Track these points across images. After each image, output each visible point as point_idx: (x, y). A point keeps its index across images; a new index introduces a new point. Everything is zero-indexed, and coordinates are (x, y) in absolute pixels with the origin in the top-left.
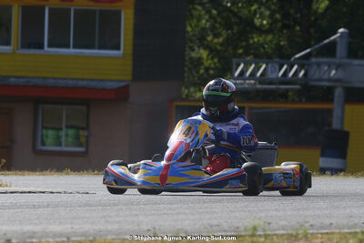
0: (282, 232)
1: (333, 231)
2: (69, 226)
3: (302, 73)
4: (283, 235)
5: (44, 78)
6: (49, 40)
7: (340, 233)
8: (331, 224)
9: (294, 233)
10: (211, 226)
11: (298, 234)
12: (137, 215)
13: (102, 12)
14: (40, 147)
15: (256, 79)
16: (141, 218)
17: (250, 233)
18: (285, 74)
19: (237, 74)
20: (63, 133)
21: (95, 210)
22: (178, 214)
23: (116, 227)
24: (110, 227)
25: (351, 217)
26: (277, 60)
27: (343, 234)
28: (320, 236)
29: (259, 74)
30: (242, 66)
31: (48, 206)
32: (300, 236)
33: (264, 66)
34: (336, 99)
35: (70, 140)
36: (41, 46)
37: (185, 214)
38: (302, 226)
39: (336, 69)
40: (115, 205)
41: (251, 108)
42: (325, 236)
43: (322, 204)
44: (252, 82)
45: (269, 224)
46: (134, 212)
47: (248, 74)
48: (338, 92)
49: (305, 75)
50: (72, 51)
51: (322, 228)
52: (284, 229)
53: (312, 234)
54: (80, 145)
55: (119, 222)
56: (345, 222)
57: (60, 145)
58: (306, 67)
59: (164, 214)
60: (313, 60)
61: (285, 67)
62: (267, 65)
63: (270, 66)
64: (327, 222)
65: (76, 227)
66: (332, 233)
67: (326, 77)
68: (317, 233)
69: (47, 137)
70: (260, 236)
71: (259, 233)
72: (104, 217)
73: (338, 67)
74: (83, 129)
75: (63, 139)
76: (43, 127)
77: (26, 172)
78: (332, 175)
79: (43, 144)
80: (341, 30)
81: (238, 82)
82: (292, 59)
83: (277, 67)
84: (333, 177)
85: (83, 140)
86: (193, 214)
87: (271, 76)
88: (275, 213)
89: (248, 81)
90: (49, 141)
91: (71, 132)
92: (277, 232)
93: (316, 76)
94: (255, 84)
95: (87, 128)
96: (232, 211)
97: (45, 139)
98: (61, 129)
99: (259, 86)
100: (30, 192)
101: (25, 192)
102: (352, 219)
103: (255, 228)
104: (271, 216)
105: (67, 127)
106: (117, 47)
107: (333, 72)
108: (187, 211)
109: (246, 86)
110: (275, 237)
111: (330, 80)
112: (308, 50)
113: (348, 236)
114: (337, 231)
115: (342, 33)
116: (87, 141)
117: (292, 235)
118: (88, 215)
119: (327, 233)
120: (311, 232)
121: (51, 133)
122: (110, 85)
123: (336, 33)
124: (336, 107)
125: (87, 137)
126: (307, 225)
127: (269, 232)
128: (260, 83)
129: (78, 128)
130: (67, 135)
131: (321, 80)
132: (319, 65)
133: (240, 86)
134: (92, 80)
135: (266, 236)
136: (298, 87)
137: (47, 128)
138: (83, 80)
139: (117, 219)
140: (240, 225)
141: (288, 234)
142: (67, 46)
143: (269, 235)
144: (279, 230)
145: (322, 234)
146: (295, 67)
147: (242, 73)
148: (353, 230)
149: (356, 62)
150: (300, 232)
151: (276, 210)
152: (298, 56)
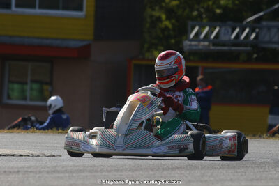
3: (253, 36)
5: (11, 36)
14: (6, 101)
15: (210, 41)
18: (238, 36)
19: (192, 35)
20: (28, 87)
26: (230, 23)
29: (213, 36)
30: (197, 28)
33: (217, 29)
35: (35, 93)
36: (8, 6)
41: (204, 68)
44: (206, 43)
47: (202, 36)
49: (256, 38)
50: (37, 11)
57: (25, 99)
58: (257, 30)
60: (264, 23)
61: (237, 30)
62: (220, 27)
63: (223, 29)
69: (13, 90)
74: (47, 83)
75: (28, 94)
76: (10, 81)
79: (9, 97)
81: (193, 43)
82: (244, 23)
83: (230, 30)
85: (47, 94)
87: (223, 38)
89: (202, 43)
90: (15, 94)
91: (35, 86)
93: (267, 39)
94: (209, 45)
95: (50, 83)
97: (11, 93)
98: (25, 83)
99: (212, 48)
105: (33, 81)
106: (80, 9)
109: (200, 47)
112: (261, 14)
121: (16, 86)
122: (72, 44)
128: (214, 45)
129: (41, 83)
130: (32, 89)
131: (270, 42)
132: (269, 28)
133: (194, 48)
136: (249, 48)
137: (13, 82)
138: (47, 38)
142: (33, 6)
146: (247, 30)
147: (197, 34)
152: (249, 20)
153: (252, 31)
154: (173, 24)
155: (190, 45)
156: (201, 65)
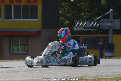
0: (91, 78)
1: (108, 77)
2: (20, 78)
3: (98, 25)
4: (91, 79)
5: (13, 29)
6: (14, 16)
7: (110, 78)
8: (108, 75)
9: (95, 78)
10: (68, 77)
11: (96, 79)
12: (43, 74)
13: (31, 6)
14: (12, 52)
15: (83, 27)
16: (44, 75)
17: (80, 79)
18: (93, 25)
19: (76, 25)
20: (19, 47)
21: (29, 73)
22: (56, 73)
23: (36, 78)
24: (34, 78)
25: (114, 72)
26: (90, 20)
27: (111, 78)
28: (104, 79)
29: (84, 25)
30: (78, 23)
31: (14, 72)
32: (97, 79)
33: (85, 23)
34: (110, 33)
35: (22, 49)
36: (11, 18)
37: (59, 73)
38: (98, 76)
39: (110, 23)
40: (36, 71)
41: (82, 37)
42: (105, 79)
43: (105, 68)
44: (82, 28)
45: (87, 76)
46: (42, 73)
47: (80, 25)
48: (111, 31)
49: (99, 25)
50: (22, 19)
51: (104, 76)
52: (92, 77)
53: (101, 79)
54: (25, 51)
55: (37, 76)
56: (112, 74)
57: (18, 51)
58: (99, 23)
59: (52, 73)
60: (102, 20)
61: (92, 23)
62: (86, 22)
63: (87, 22)
64: (106, 74)
65: (23, 78)
66: (108, 78)
67: (106, 26)
68: (103, 78)
69: (14, 48)
70: (84, 80)
71: (83, 79)
72: (32, 75)
73: (110, 22)
74: (26, 45)
75: (19, 49)
76: (13, 45)
77: (7, 61)
78: (109, 58)
79: (13, 51)
80: (111, 10)
81: (77, 28)
82: (95, 20)
83: (90, 23)
84: (109, 59)
85: (26, 49)
86: (62, 73)
87: (88, 26)
88: (89, 72)
89: (80, 28)
90: (15, 50)
91: (22, 46)
92: (89, 78)
93: (103, 25)
94: (83, 29)
95: (27, 45)
96: (74, 72)
97: (14, 49)
98: (18, 46)
99: (84, 29)
100: (8, 67)
101: (6, 67)
102: (115, 73)
103: (82, 77)
104: (88, 73)
105: (21, 45)
106: (37, 18)
107: (109, 24)
108: (60, 72)
109: (80, 29)
110: (89, 80)
111: (108, 26)
112: (101, 17)
113: (113, 79)
114: (109, 77)
115: (111, 11)
116: (28, 49)
117: (94, 79)
118: (27, 74)
119: (106, 78)
120: (101, 78)
121: (15, 47)
122: (35, 30)
123: (109, 11)
124: (110, 35)
125: (28, 48)
126: (99, 76)
127: (86, 79)
128: (84, 28)
129: (24, 45)
130: (21, 48)
131: (104, 27)
132: (104, 22)
133: (78, 30)
134: (29, 29)
135: (86, 80)
136: (97, 29)
137: (14, 45)
138: (25, 29)
139: (36, 76)
140: (77, 76)
141: (93, 79)
142: (20, 18)
143: (87, 79)
144: (90, 77)
145: (104, 78)
146: (96, 23)
147: (78, 25)
148: (115, 77)
149: (116, 20)
150: (97, 78)
151: (89, 71)
152: (96, 19)
153: (98, 23)
154: (69, 22)
155: (76, 29)
156: (80, 36)
